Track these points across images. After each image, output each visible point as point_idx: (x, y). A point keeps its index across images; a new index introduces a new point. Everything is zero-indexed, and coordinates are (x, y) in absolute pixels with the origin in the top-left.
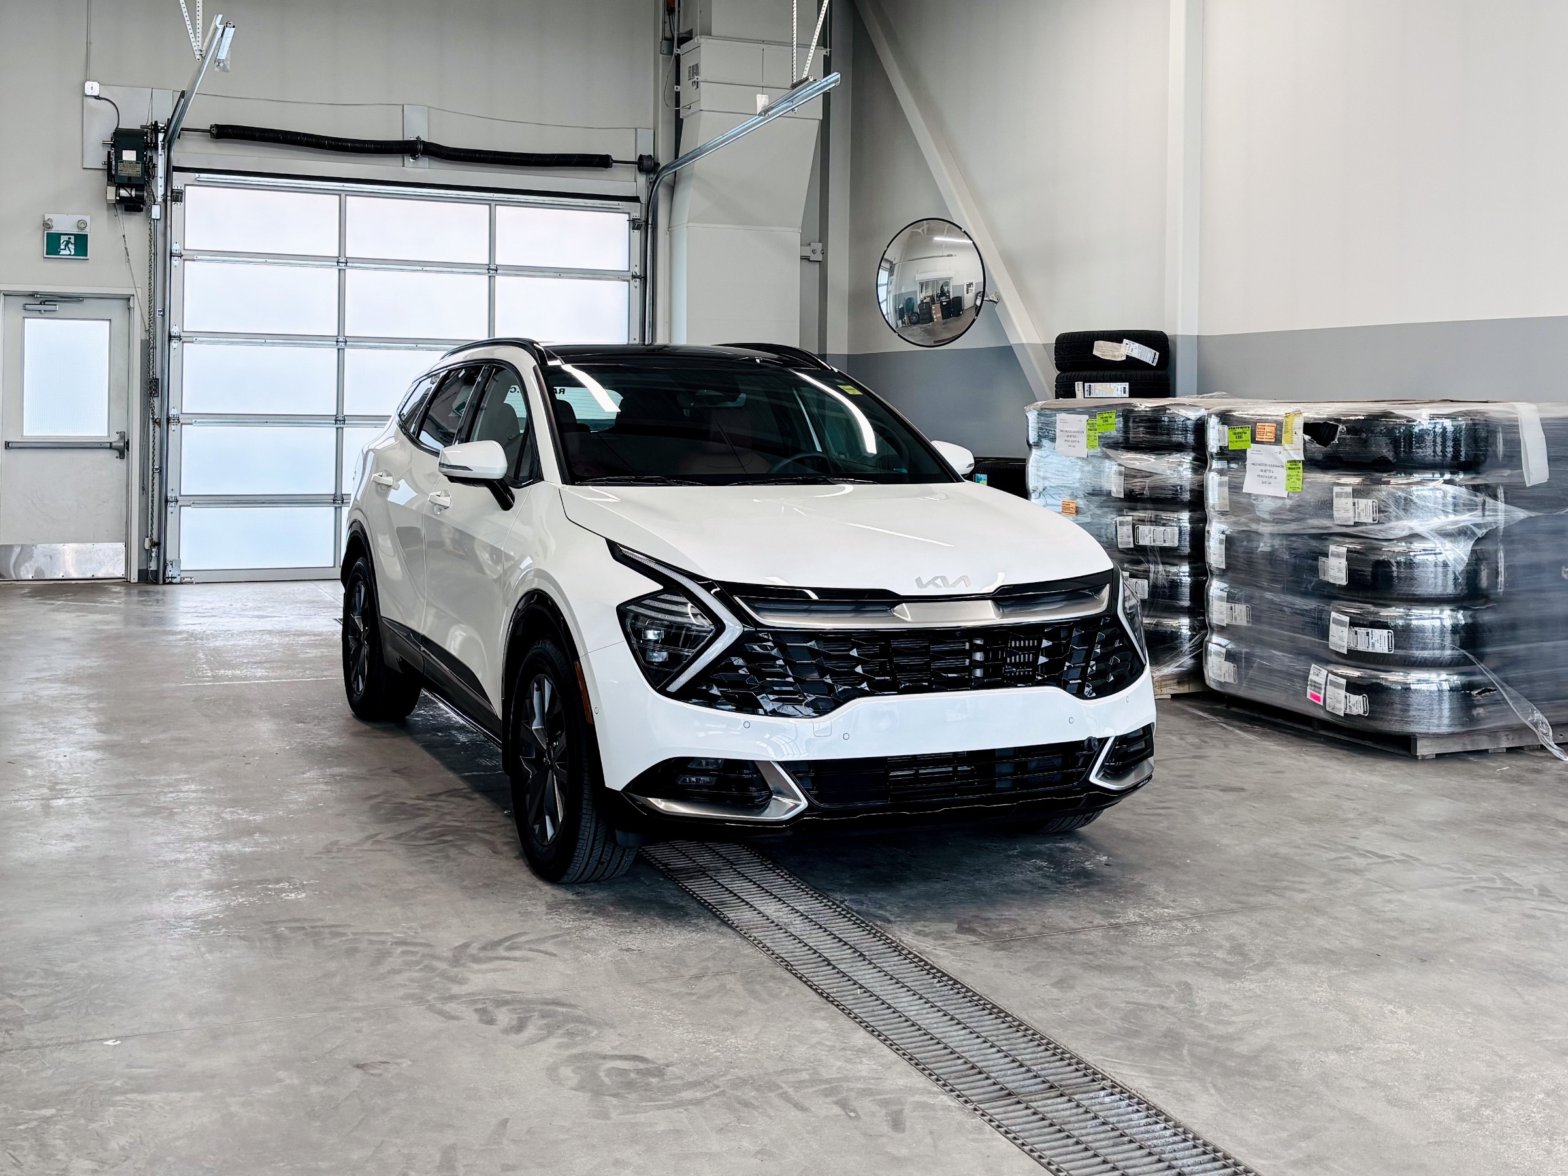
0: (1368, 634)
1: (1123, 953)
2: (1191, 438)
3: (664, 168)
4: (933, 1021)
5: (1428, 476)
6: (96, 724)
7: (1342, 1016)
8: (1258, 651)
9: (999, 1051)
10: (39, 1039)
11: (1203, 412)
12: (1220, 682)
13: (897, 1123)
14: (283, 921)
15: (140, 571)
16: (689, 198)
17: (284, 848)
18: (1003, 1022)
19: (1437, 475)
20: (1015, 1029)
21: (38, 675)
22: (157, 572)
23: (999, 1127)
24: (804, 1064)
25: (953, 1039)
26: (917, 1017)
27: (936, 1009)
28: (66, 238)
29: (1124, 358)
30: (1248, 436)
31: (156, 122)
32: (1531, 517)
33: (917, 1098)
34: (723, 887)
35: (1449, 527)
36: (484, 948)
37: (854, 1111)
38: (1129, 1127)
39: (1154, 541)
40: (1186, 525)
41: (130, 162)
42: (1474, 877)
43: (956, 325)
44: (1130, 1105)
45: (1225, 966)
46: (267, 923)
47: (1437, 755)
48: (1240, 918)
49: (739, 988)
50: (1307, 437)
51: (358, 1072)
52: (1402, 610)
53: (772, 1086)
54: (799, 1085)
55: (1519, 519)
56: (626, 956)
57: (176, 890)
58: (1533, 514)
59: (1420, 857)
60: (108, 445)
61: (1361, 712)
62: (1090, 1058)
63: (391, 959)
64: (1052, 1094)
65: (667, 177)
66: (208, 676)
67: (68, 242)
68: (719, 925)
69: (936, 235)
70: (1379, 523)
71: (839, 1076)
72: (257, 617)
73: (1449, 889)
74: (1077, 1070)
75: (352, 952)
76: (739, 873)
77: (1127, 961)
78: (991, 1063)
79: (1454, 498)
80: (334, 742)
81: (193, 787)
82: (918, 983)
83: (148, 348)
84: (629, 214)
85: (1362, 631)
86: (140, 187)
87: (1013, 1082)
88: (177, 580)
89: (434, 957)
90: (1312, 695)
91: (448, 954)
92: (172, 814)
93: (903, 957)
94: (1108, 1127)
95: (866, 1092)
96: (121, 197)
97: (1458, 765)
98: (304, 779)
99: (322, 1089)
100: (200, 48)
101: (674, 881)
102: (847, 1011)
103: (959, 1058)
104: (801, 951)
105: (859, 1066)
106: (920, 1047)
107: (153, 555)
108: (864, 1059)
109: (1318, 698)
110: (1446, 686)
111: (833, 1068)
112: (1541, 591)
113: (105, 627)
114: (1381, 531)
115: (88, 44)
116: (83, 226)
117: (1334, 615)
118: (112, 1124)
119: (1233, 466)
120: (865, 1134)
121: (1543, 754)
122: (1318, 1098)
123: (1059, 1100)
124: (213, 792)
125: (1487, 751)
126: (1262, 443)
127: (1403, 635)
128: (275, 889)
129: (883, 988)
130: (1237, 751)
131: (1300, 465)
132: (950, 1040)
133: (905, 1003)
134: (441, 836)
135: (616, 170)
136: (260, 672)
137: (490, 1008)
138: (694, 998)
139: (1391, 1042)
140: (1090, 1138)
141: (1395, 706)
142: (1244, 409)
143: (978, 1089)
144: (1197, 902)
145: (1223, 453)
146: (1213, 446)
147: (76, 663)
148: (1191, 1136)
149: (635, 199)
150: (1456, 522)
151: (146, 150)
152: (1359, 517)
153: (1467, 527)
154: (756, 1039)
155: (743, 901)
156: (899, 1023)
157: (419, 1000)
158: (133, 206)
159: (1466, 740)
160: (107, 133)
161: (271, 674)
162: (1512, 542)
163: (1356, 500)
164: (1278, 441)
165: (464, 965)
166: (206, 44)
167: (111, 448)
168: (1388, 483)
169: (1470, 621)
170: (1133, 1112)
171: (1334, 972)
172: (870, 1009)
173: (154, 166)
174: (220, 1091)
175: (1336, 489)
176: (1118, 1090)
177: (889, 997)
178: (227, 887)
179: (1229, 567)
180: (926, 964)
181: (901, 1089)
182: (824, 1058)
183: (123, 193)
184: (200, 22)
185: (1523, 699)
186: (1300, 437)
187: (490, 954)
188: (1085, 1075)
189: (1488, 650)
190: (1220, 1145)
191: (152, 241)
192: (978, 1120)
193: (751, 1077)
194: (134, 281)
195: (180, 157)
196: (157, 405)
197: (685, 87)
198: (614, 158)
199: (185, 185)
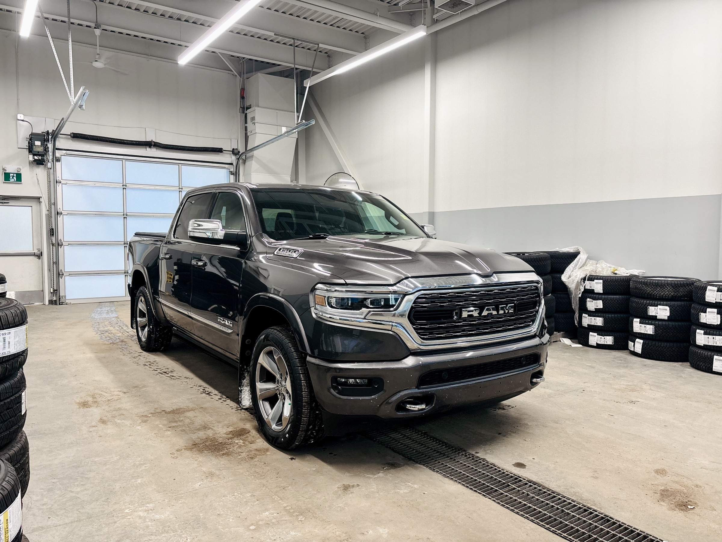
15: (49, 300)
16: (252, 164)
22: (56, 300)
31: (48, 131)
41: (38, 146)
67: (13, 176)
83: (49, 217)
86: (42, 156)
88: (65, 303)
96: (35, 159)
107: (55, 294)
115: (18, 99)
116: (19, 170)
149: (232, 164)
151: (44, 141)
158: (40, 163)
160: (27, 134)
167: (35, 255)
173: (48, 148)
183: (36, 157)
191: (48, 177)
194: (42, 191)
195: (58, 145)
196: (54, 239)
197: (249, 125)
198: (224, 149)
199: (61, 155)
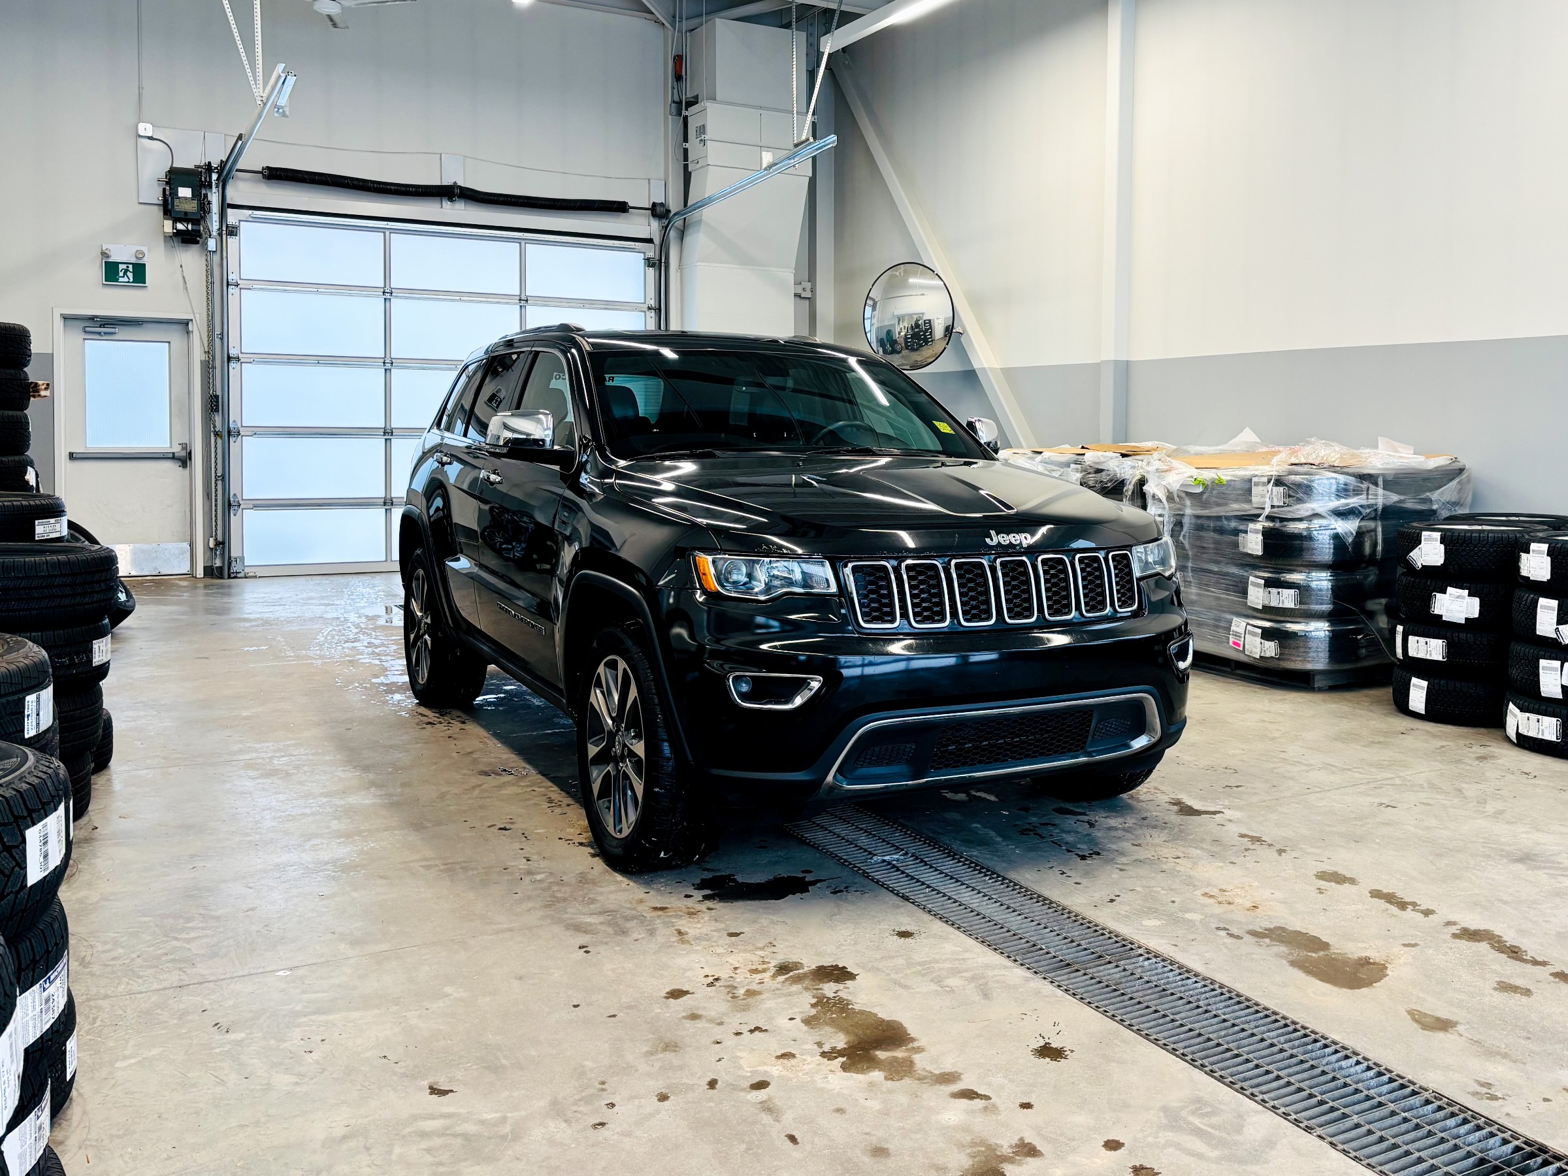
0: (1279, 593)
3: (675, 215)
15: (205, 568)
16: (698, 241)
22: (223, 567)
28: (124, 266)
31: (210, 163)
35: (1341, 508)
41: (186, 198)
52: (1304, 574)
60: (171, 456)
61: (1273, 655)
65: (678, 222)
66: (290, 656)
67: (126, 271)
70: (1288, 506)
83: (208, 367)
84: (644, 253)
85: (1274, 591)
86: (196, 222)
88: (242, 575)
90: (1235, 643)
96: (178, 230)
100: (260, 94)
107: (219, 553)
109: (1238, 645)
110: (1325, 634)
114: (1288, 512)
115: (140, 88)
116: (141, 256)
117: (1252, 579)
127: (1304, 593)
141: (1300, 649)
149: (650, 241)
150: (1347, 504)
151: (200, 188)
152: (1272, 501)
153: (1355, 508)
158: (189, 238)
160: (161, 171)
162: (1388, 519)
166: (266, 91)
167: (174, 458)
173: (209, 203)
175: (1254, 480)
183: (180, 226)
184: (260, 71)
191: (209, 272)
194: (193, 308)
195: (233, 196)
196: (218, 419)
197: (693, 145)
198: (630, 205)
199: (240, 221)
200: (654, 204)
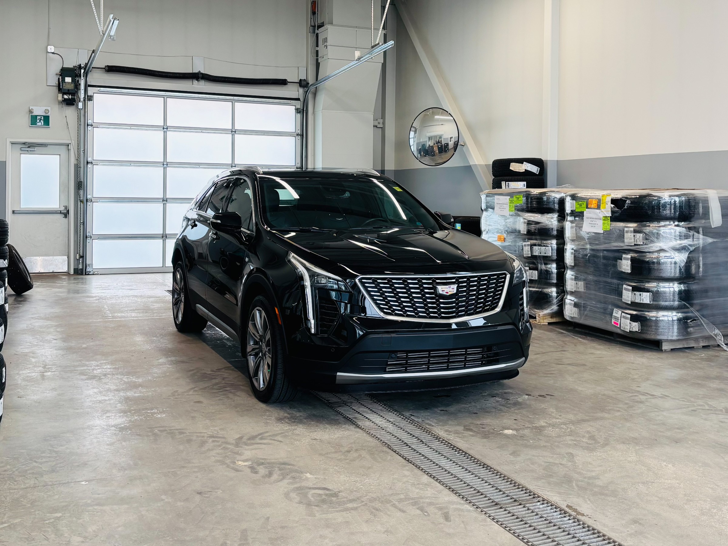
0: (640, 295)
1: (541, 440)
2: (557, 206)
3: (311, 85)
4: (458, 471)
5: (667, 223)
6: (61, 338)
7: (643, 467)
8: (588, 303)
9: (489, 485)
10: (50, 481)
11: (563, 195)
12: (571, 317)
13: (447, 518)
14: (156, 427)
15: (74, 269)
17: (153, 394)
18: (490, 471)
19: (672, 223)
20: (495, 474)
21: (33, 316)
22: (82, 269)
23: (493, 519)
24: (401, 491)
25: (468, 479)
26: (450, 469)
27: (458, 465)
28: (39, 117)
29: (524, 171)
30: (585, 205)
31: (80, 64)
32: (714, 242)
33: (455, 506)
34: (355, 410)
35: (677, 246)
36: (249, 439)
37: (426, 512)
38: (553, 519)
39: (540, 253)
40: (555, 246)
41: (69, 83)
42: (695, 404)
43: (445, 156)
44: (552, 509)
45: (587, 445)
46: (149, 428)
47: (671, 349)
48: (591, 423)
49: (368, 457)
50: (612, 206)
51: (198, 496)
52: (655, 284)
53: (388, 501)
54: (400, 501)
55: (709, 242)
56: (315, 442)
57: (106, 413)
58: (715, 240)
59: (669, 395)
60: (59, 212)
61: (637, 330)
62: (531, 487)
63: (208, 444)
64: (516, 504)
65: (313, 89)
66: (110, 316)
67: (40, 119)
68: (355, 428)
69: (436, 115)
70: (645, 244)
71: (417, 496)
72: (130, 289)
73: (685, 409)
74: (526, 493)
75: (189, 441)
76: (361, 404)
77: (542, 443)
78: (486, 490)
79: (680, 233)
80: (170, 346)
81: (109, 367)
82: (449, 454)
83: (77, 167)
84: (295, 106)
85: (637, 293)
87: (497, 498)
88: (91, 273)
89: (227, 443)
90: (615, 323)
91: (234, 442)
92: (100, 379)
93: (440, 442)
94: (543, 519)
95: (431, 504)
96: (64, 99)
97: (681, 354)
98: (159, 362)
99: (182, 503)
100: (102, 30)
101: (331, 408)
102: (418, 467)
103: (471, 488)
104: (394, 440)
105: (426, 492)
106: (453, 483)
107: (81, 261)
108: (428, 489)
109: (617, 324)
110: (675, 318)
111: (414, 492)
112: (719, 275)
113: (61, 295)
114: (646, 248)
115: (49, 29)
116: (47, 112)
117: (625, 286)
118: (88, 520)
119: (577, 219)
120: (433, 523)
121: (719, 349)
122: (637, 505)
123: (520, 507)
124: (118, 369)
125: (693, 347)
126: (591, 208)
127: (656, 295)
128: (151, 413)
129: (433, 456)
130: (581, 348)
131: (609, 218)
132: (466, 479)
133: (443, 462)
134: (224, 388)
135: (289, 86)
136: (133, 314)
137: (256, 467)
138: (348, 461)
139: (667, 479)
140: (536, 524)
141: (653, 327)
142: (583, 193)
143: (482, 502)
144: (571, 417)
145: (573, 213)
146: (568, 210)
147: (50, 310)
148: (581, 523)
149: (298, 99)
150: (681, 244)
151: (76, 77)
152: (637, 242)
153: (686, 246)
154: (378, 480)
155: (365, 417)
156: (442, 472)
157: (222, 463)
158: (70, 103)
159: (684, 342)
160: (58, 69)
161: (138, 315)
162: (706, 253)
163: (635, 234)
164: (599, 207)
165: (241, 447)
166: (105, 28)
167: (61, 213)
168: (649, 226)
169: (686, 288)
170: (554, 512)
171: (637, 448)
172: (428, 466)
173: (80, 84)
174: (136, 505)
175: (626, 229)
176: (546, 502)
177: (436, 460)
178: (129, 412)
179: (576, 265)
180: (452, 445)
181: (447, 502)
182: (410, 488)
183: (66, 97)
184: (102, 18)
185: (711, 324)
186: (610, 206)
187: (252, 441)
188: (530, 495)
189: (695, 302)
190: (595, 527)
191: (79, 119)
192: (483, 516)
193: (378, 497)
194: (71, 137)
195: (91, 81)
196: (82, 193)
197: (321, 48)
198: (288, 81)
199: (94, 93)
200: (301, 80)
